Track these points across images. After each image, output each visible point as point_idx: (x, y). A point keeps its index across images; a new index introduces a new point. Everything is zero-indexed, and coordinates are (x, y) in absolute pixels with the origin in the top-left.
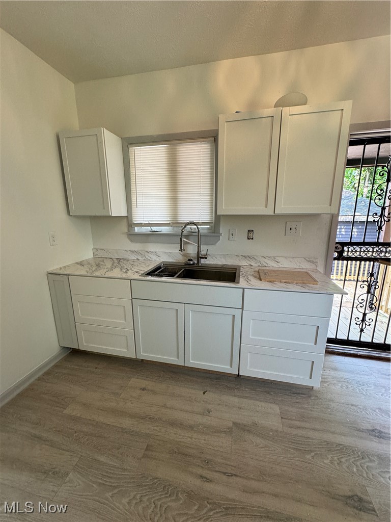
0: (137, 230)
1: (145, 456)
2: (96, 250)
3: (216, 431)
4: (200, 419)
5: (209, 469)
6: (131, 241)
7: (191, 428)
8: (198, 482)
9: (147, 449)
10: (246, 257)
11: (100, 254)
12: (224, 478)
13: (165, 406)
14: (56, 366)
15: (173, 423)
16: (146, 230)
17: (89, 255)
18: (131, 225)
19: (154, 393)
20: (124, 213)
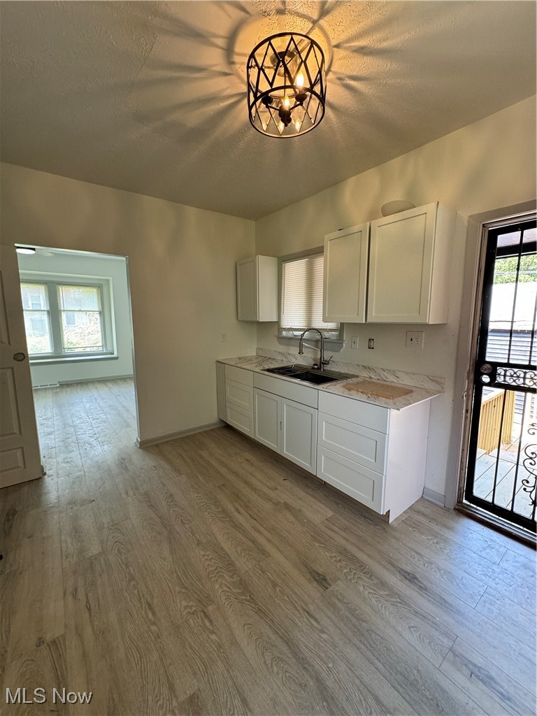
0: (284, 333)
1: (219, 487)
2: (258, 349)
3: (268, 499)
4: (265, 490)
5: (245, 510)
6: (280, 343)
7: (255, 490)
8: (233, 510)
9: (223, 485)
10: (366, 368)
11: (261, 353)
12: (249, 517)
13: (251, 474)
14: (212, 430)
15: (247, 483)
16: (290, 334)
17: (252, 352)
18: (280, 329)
19: (252, 464)
20: (275, 319)
